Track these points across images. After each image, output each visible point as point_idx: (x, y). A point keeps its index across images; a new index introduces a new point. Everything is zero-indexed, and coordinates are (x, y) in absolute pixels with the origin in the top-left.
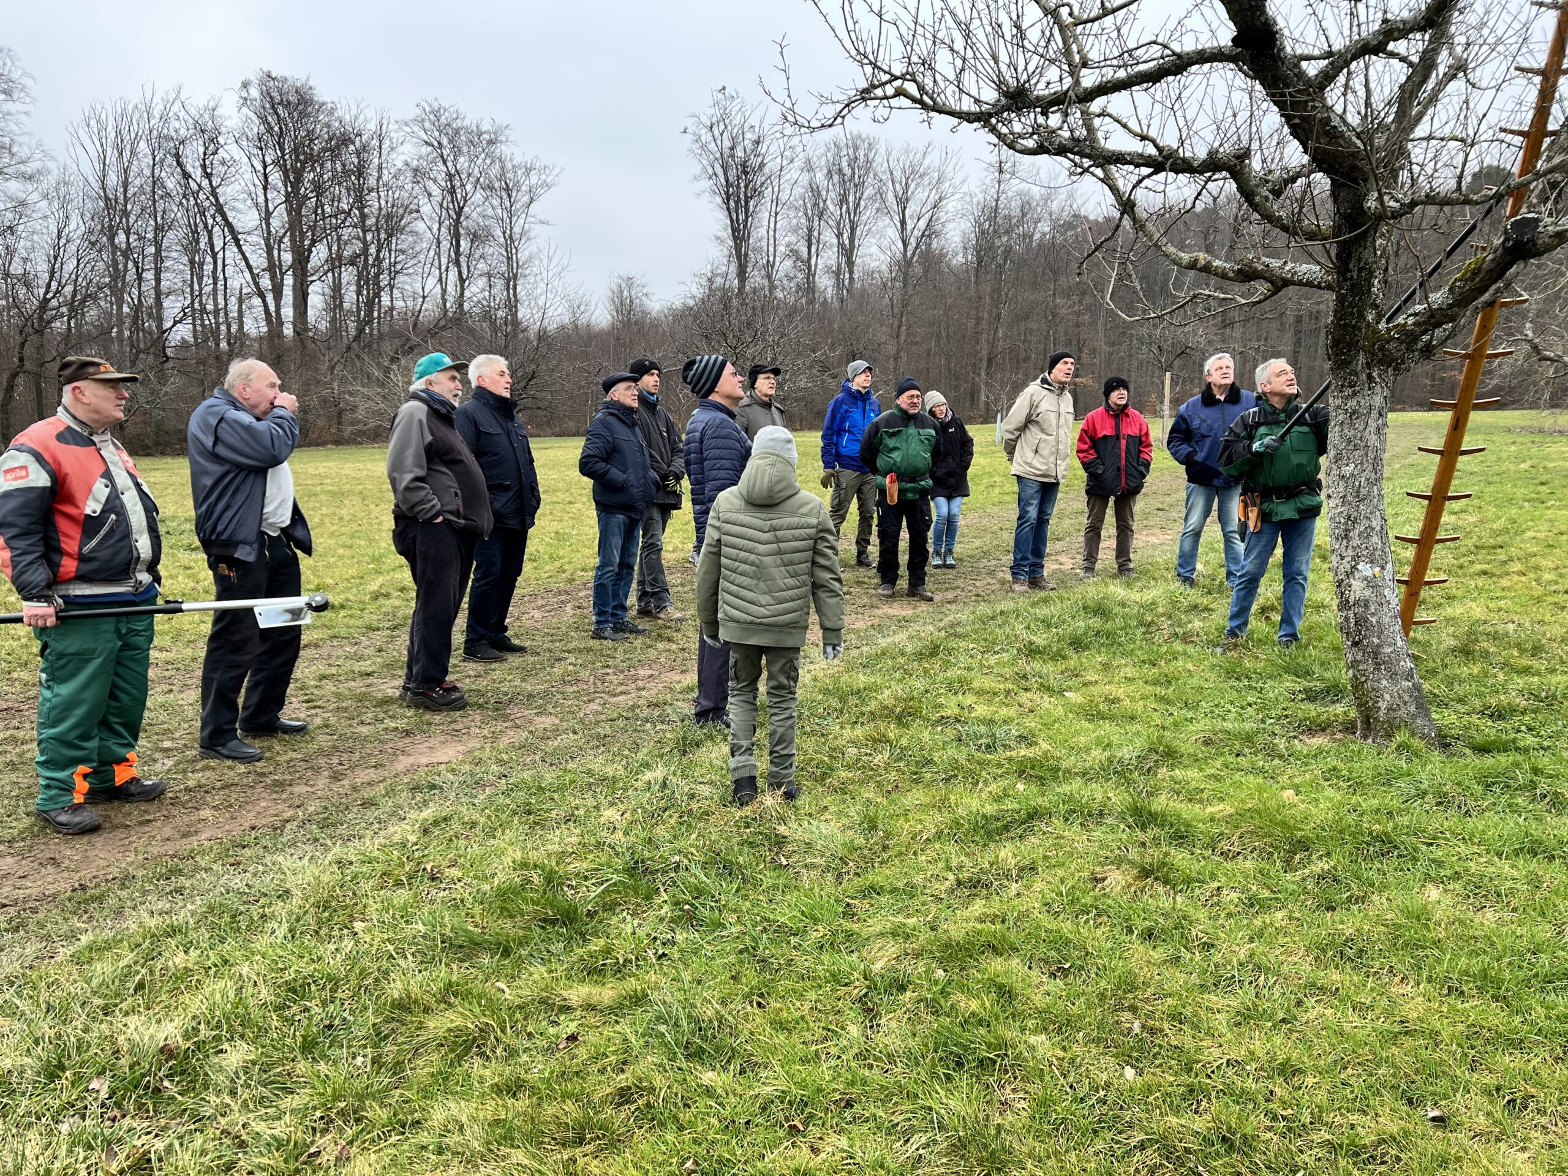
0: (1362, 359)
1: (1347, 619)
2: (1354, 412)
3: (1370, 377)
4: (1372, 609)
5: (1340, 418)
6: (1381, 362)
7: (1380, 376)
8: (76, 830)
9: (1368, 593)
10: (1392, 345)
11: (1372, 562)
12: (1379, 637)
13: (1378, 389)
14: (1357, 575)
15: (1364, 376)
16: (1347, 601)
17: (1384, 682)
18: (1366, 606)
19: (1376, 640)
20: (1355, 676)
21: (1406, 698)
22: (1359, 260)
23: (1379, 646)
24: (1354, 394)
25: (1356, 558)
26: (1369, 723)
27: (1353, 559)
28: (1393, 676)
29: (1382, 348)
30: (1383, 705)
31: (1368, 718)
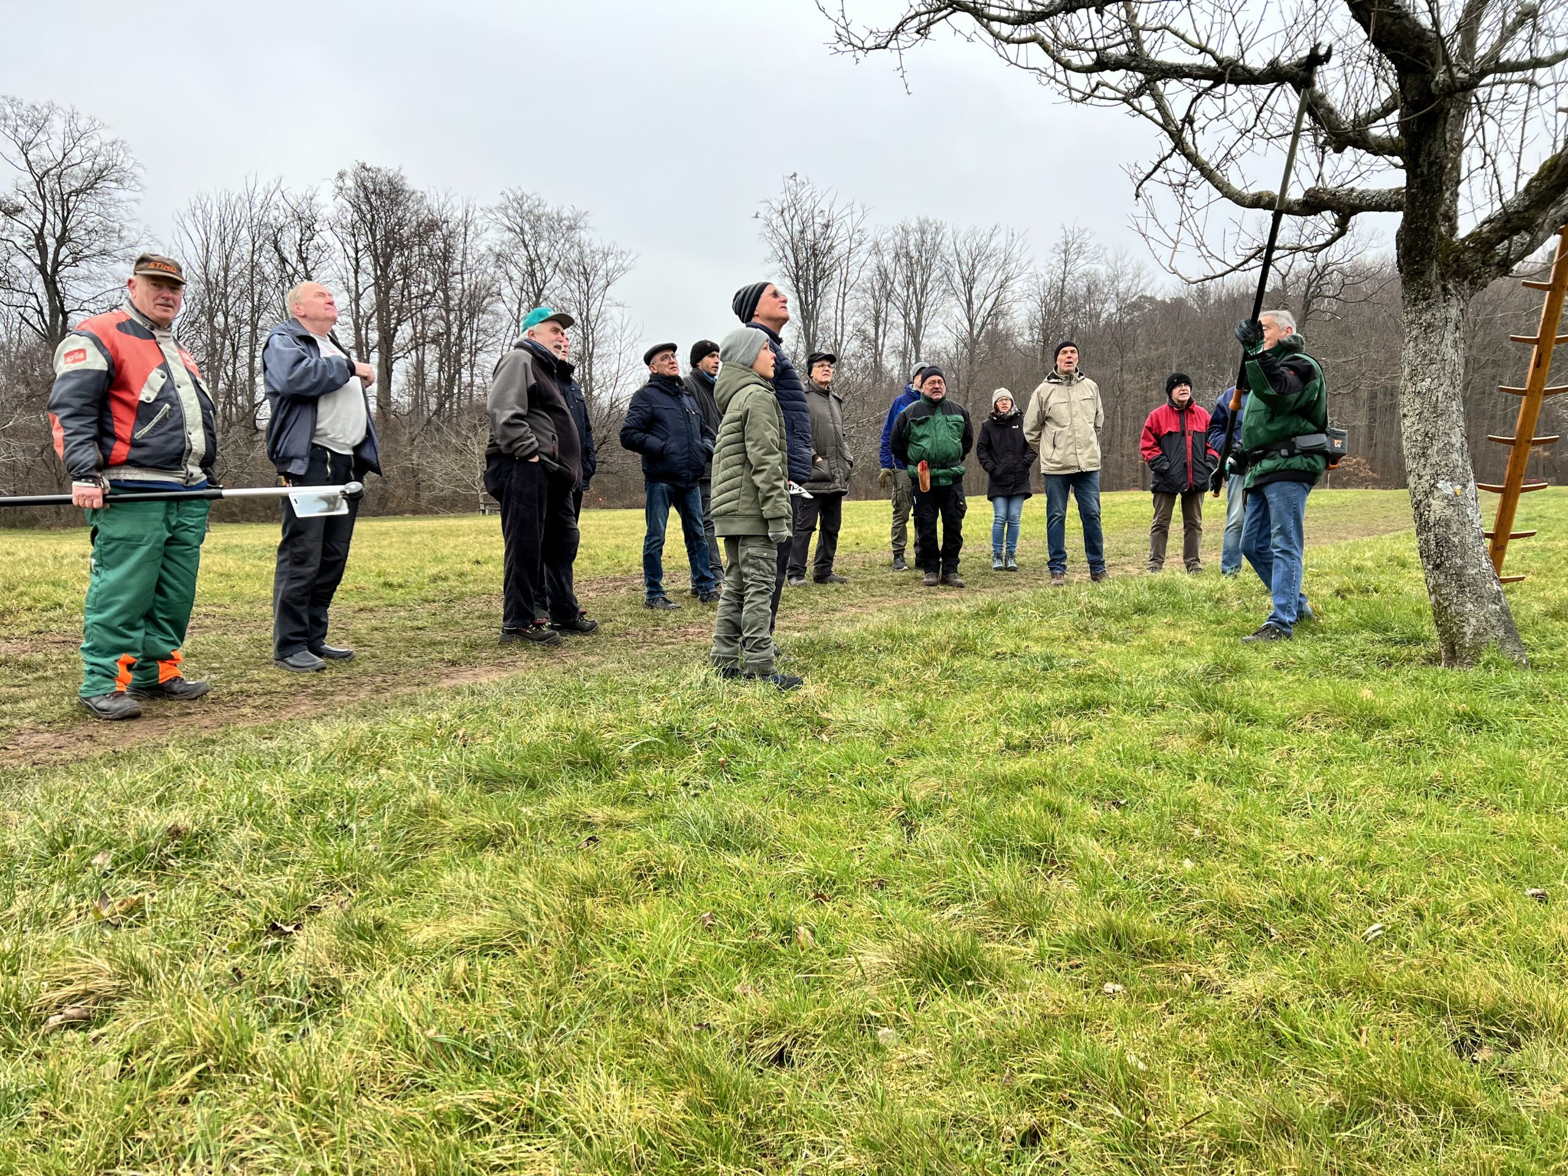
0: (1435, 269)
1: (1427, 541)
2: (1429, 325)
3: (1445, 289)
4: (1454, 528)
5: (1414, 333)
6: (1456, 274)
7: (1455, 288)
8: (116, 715)
9: (1448, 512)
10: (1467, 255)
11: (1452, 480)
12: (1462, 558)
13: (1453, 301)
14: (1436, 494)
15: (1438, 288)
16: (1427, 522)
17: (1469, 606)
18: (1448, 526)
19: (1459, 561)
20: (1437, 601)
21: (1494, 622)
22: (1429, 154)
23: (1462, 567)
24: (1429, 306)
25: (1436, 476)
26: (1454, 651)
27: (1432, 477)
28: (1479, 599)
29: (1457, 260)
30: (1468, 630)
31: (1453, 645)
